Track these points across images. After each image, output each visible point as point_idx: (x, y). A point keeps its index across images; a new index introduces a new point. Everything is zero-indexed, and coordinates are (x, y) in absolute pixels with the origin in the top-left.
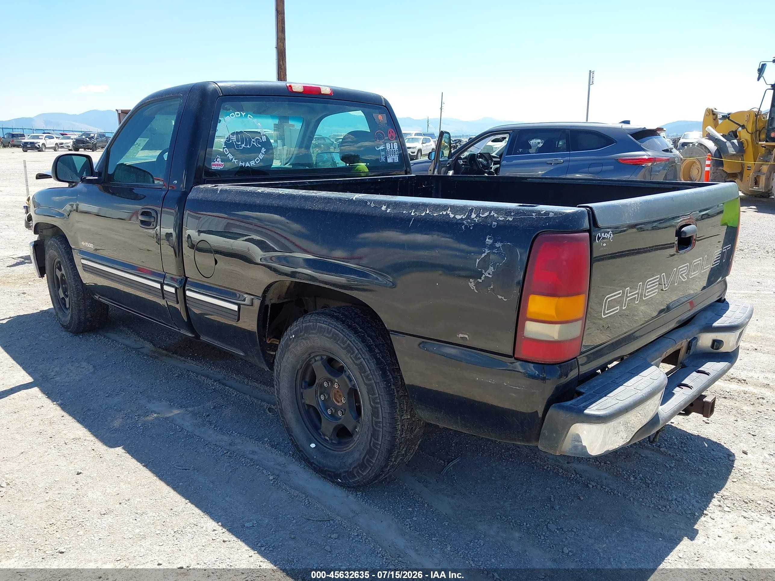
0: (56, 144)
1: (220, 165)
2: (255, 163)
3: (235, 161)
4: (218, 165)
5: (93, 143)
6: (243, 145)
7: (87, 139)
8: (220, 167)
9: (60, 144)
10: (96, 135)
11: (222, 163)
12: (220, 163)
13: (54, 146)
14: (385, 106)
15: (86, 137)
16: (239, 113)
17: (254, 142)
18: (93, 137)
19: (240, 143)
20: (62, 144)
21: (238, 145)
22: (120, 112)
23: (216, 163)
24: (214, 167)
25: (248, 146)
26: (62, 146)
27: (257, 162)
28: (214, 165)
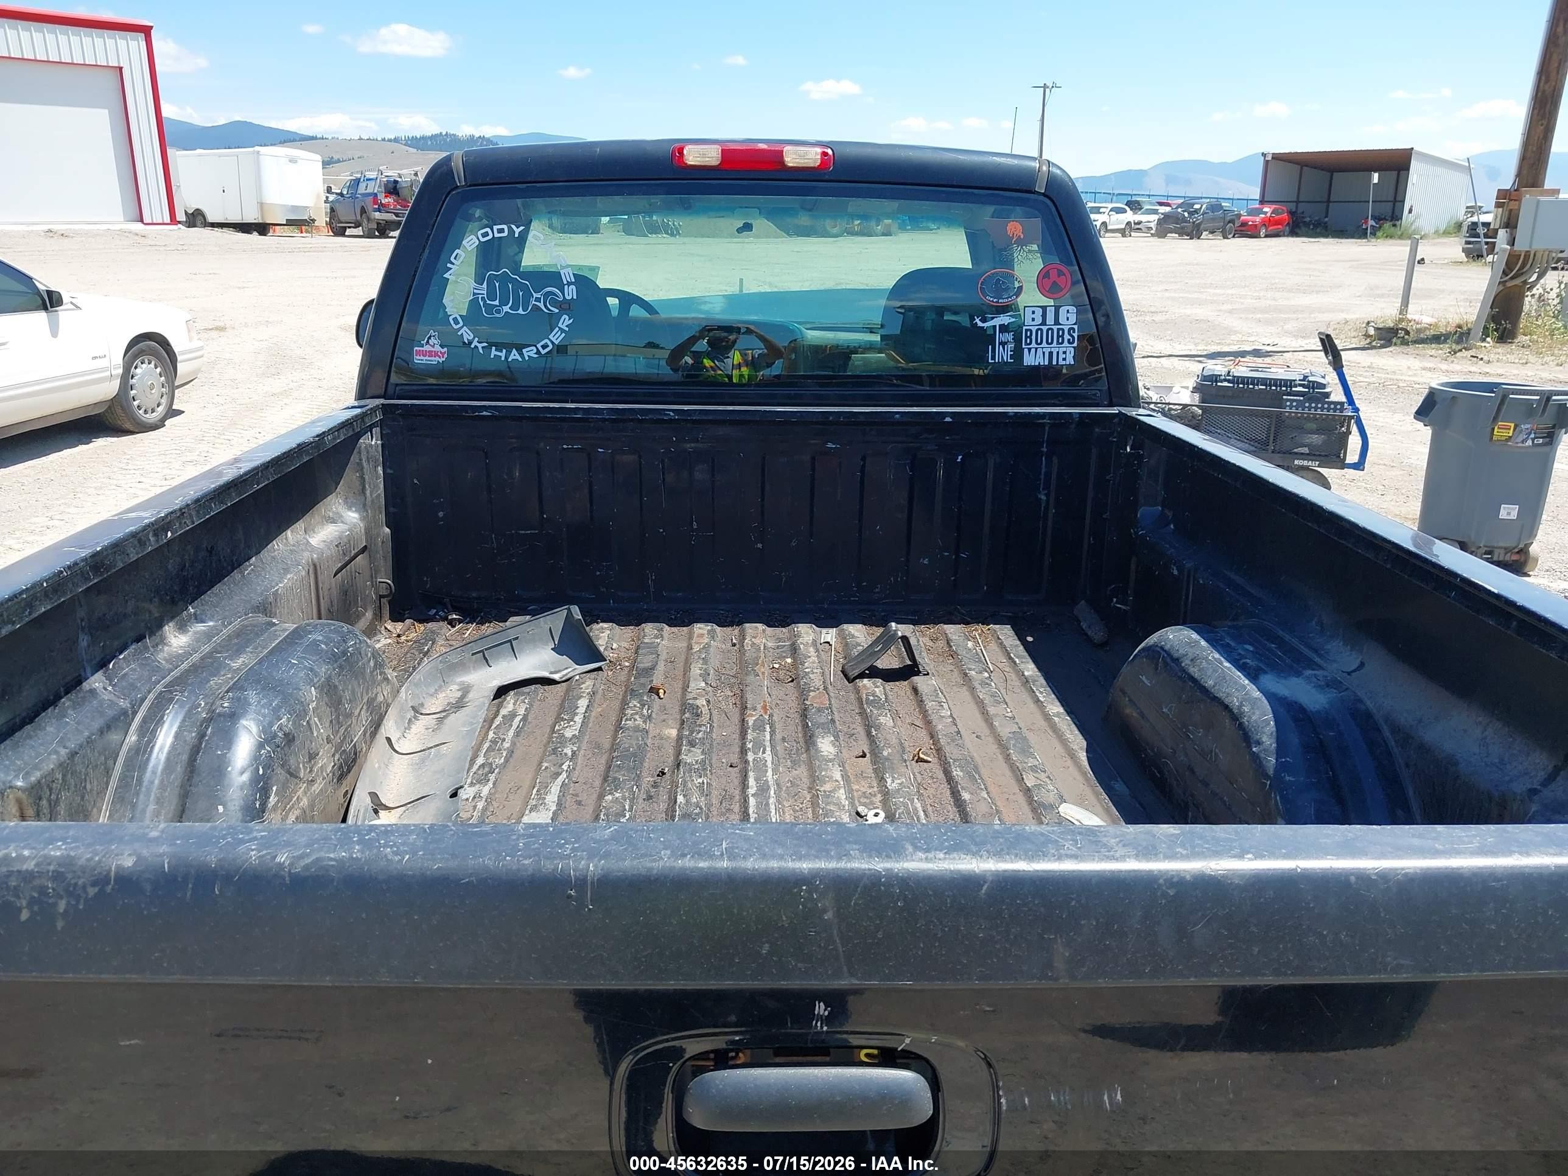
0: (1129, 223)
1: (436, 354)
2: (538, 352)
3: (480, 346)
4: (431, 354)
5: (1194, 223)
6: (506, 309)
7: (1186, 214)
8: (437, 358)
9: (1135, 224)
10: (1204, 206)
11: (443, 350)
12: (438, 348)
13: (1123, 226)
14: (1044, 194)
15: (1184, 211)
16: (505, 227)
17: (538, 300)
18: (1196, 211)
19: (497, 303)
20: (1139, 223)
21: (490, 309)
22: (1269, 158)
23: (427, 348)
24: (418, 359)
25: (521, 311)
26: (1138, 226)
27: (543, 352)
28: (419, 353)
